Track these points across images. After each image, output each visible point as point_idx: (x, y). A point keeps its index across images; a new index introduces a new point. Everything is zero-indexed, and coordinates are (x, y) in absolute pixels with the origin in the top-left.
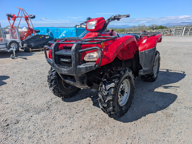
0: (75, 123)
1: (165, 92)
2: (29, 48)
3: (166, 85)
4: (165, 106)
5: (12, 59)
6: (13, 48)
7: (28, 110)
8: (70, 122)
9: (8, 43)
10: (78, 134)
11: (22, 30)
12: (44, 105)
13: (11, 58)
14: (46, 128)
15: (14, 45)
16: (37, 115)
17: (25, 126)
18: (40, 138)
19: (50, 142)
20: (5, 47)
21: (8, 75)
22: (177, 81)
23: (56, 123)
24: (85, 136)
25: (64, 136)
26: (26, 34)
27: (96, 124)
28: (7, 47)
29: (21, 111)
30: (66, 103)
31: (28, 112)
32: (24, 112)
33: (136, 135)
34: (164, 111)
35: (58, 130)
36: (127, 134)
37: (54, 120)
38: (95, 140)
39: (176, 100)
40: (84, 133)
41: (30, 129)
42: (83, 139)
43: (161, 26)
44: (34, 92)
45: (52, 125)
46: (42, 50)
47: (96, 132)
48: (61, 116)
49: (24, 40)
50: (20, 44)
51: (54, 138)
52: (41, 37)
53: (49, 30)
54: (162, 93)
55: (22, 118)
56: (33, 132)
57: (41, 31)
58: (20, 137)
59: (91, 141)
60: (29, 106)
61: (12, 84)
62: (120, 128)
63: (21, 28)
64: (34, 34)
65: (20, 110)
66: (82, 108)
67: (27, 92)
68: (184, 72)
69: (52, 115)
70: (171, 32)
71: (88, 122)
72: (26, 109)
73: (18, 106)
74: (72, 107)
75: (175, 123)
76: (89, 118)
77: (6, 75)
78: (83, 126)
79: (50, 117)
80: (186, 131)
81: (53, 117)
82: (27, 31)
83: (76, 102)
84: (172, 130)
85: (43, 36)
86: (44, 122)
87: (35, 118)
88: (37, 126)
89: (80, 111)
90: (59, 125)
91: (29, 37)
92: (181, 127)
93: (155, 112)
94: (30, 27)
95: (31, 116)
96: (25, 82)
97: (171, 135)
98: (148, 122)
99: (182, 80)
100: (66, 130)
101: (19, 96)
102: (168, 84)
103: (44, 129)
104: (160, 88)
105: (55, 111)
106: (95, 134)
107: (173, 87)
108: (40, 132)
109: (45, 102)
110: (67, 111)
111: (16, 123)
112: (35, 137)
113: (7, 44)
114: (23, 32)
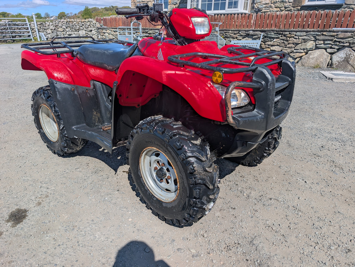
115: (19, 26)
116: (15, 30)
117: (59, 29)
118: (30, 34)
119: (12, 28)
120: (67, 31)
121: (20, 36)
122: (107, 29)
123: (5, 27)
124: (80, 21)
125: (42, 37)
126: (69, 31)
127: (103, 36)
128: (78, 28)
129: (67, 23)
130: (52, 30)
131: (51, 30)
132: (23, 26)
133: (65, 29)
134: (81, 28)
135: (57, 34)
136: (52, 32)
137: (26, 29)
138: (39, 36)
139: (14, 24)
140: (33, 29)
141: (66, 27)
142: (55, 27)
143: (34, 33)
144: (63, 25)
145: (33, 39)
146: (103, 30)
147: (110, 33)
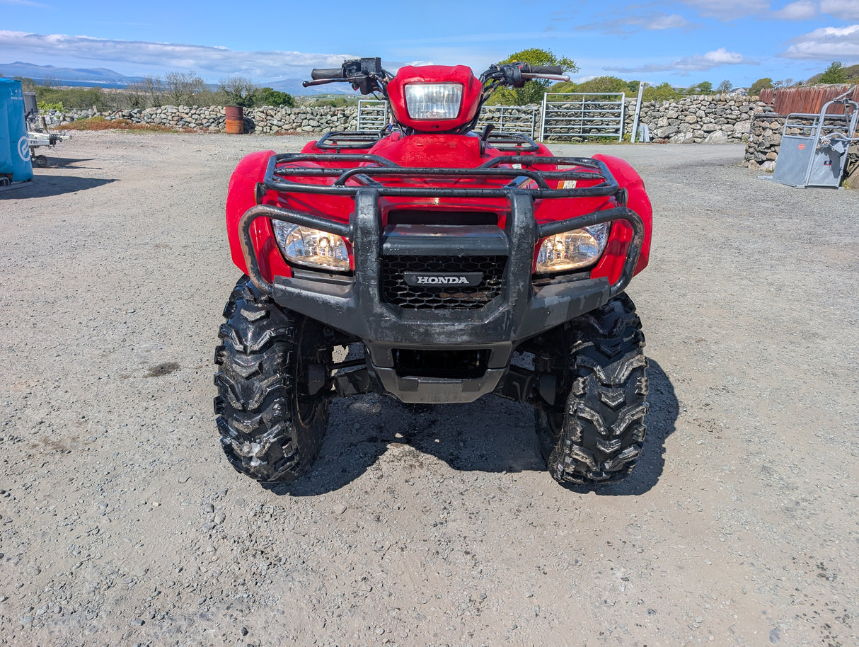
70: (346, 122)
115: (603, 109)
116: (593, 117)
117: (687, 119)
118: (621, 126)
119: (589, 113)
120: (704, 123)
121: (599, 130)
122: (773, 119)
123: (576, 111)
124: (745, 100)
125: (642, 134)
126: (711, 122)
127: (758, 136)
128: (735, 117)
129: (711, 103)
130: (670, 120)
131: (668, 118)
132: (612, 108)
133: (701, 118)
134: (745, 116)
135: (679, 128)
136: (669, 124)
137: (616, 116)
138: (637, 132)
139: (595, 105)
140: (630, 116)
141: (706, 113)
142: (680, 114)
143: (629, 125)
144: (699, 109)
145: (620, 138)
146: (763, 121)
147: (777, 129)
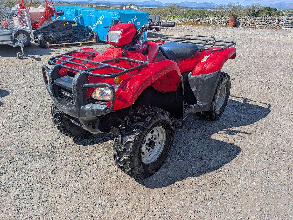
0: (82, 181)
1: (226, 141)
2: (46, 41)
3: (232, 129)
4: (215, 166)
5: (19, 60)
6: (20, 42)
7: (22, 154)
8: (74, 180)
9: (14, 33)
10: (80, 199)
11: (38, 10)
12: (47, 146)
13: (17, 57)
14: (40, 186)
15: (23, 36)
16: (33, 163)
17: (13, 179)
18: (29, 200)
19: (41, 207)
20: (9, 39)
21: (7, 90)
22: (252, 123)
23: (55, 179)
24: (89, 204)
25: (60, 201)
26: (42, 17)
27: (108, 186)
28: (12, 40)
29: (14, 153)
30: (78, 145)
31: (22, 157)
32: (18, 155)
33: (159, 210)
34: (213, 174)
35: (56, 191)
36: (147, 207)
37: (55, 173)
38: (101, 211)
39: (238, 156)
40: (88, 199)
41: (19, 185)
42: (85, 208)
43: (267, 7)
44: (38, 123)
45: (49, 181)
46: (66, 45)
47: (106, 199)
48: (65, 168)
49: (38, 29)
50: (32, 36)
51: (48, 202)
52: (64, 25)
53: (79, 11)
54: (221, 142)
55: (12, 166)
56: (22, 190)
57: (66, 13)
58: (3, 196)
59: (95, 212)
60: (26, 147)
61: (11, 106)
62: (140, 197)
63: (36, 7)
64: (56, 18)
65: (12, 151)
66: (98, 156)
67: (28, 122)
68: (270, 106)
69: (54, 165)
70: (279, 23)
71: (99, 182)
72: (20, 151)
73: (10, 146)
74: (84, 154)
75: (219, 196)
76: (102, 174)
77: (5, 89)
78: (91, 187)
79: (50, 167)
80: (231, 211)
81: (53, 169)
82: (44, 11)
83: (92, 146)
84: (211, 207)
85: (67, 23)
86: (40, 176)
87: (29, 168)
88: (29, 181)
89: (93, 162)
90: (59, 182)
91: (46, 24)
92: (226, 204)
93: (198, 176)
94: (48, 5)
95: (25, 165)
96: (30, 104)
97: (207, 215)
98: (182, 190)
99: (260, 121)
100: (66, 192)
101: (16, 128)
102: (236, 126)
103: (38, 186)
104: (221, 132)
105: (60, 158)
106: (103, 202)
107: (241, 132)
108: (31, 191)
109: (49, 142)
110: (75, 160)
111: (2, 173)
112: (23, 198)
113: (11, 34)
114: (38, 13)
